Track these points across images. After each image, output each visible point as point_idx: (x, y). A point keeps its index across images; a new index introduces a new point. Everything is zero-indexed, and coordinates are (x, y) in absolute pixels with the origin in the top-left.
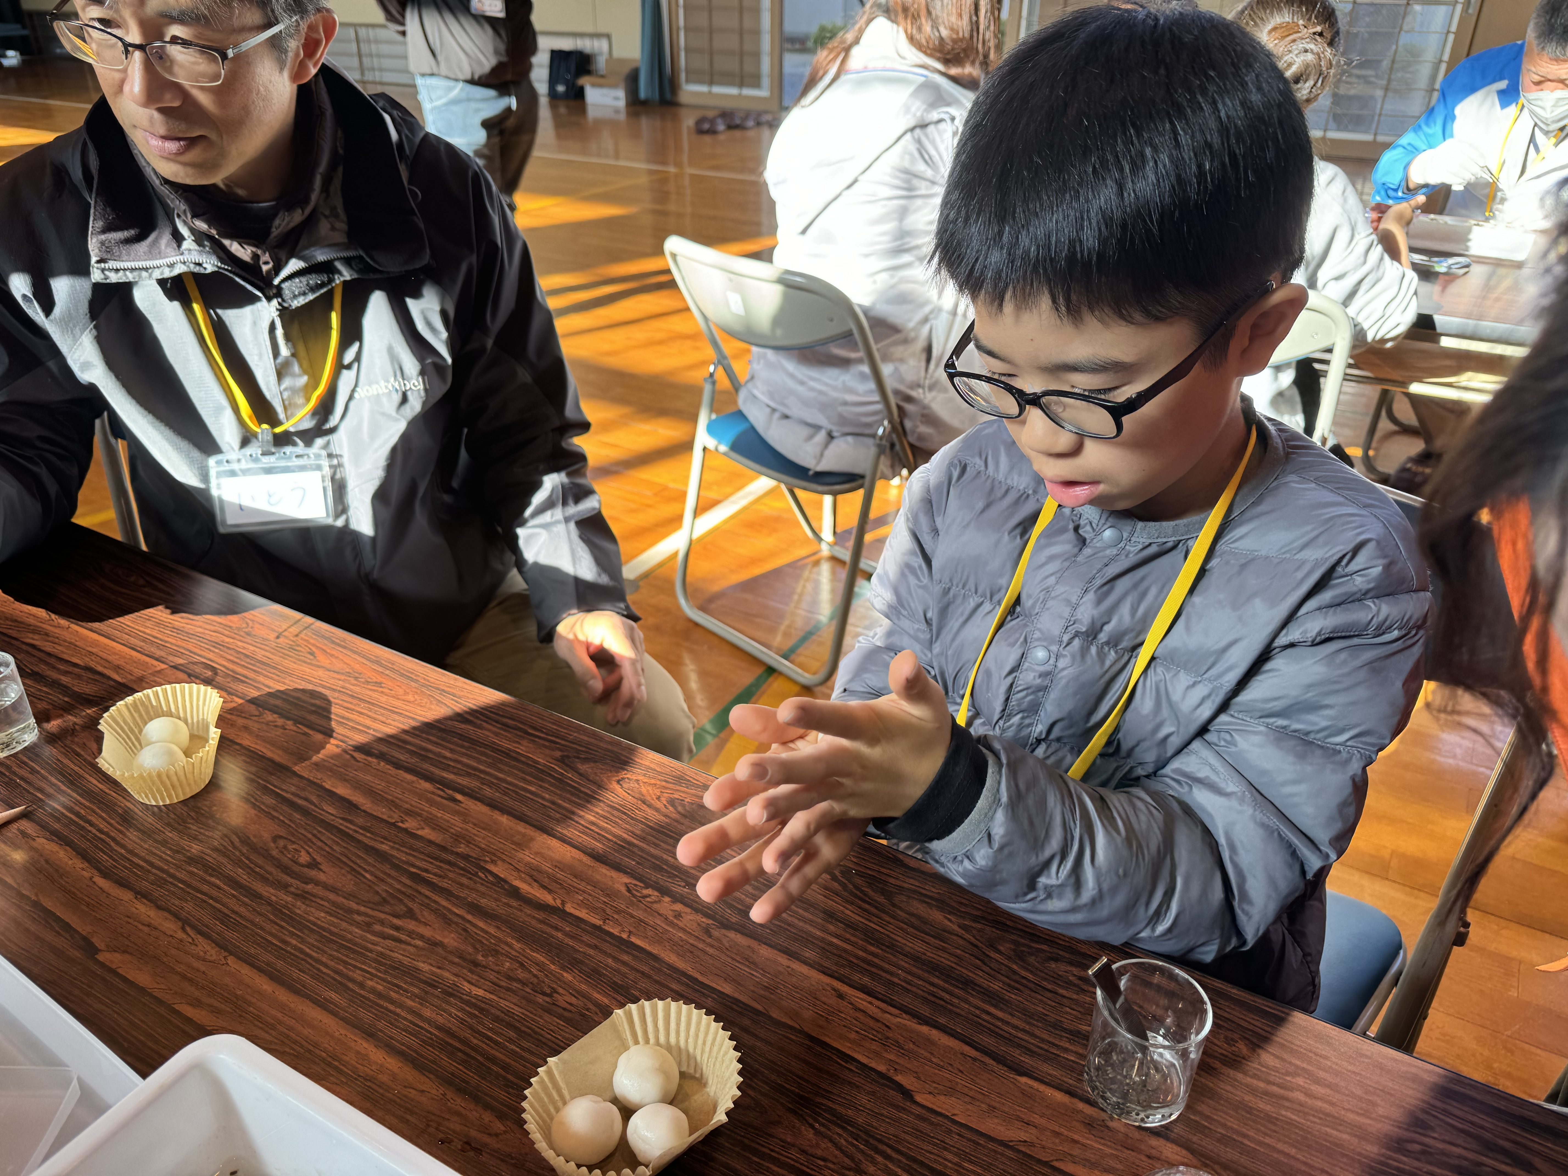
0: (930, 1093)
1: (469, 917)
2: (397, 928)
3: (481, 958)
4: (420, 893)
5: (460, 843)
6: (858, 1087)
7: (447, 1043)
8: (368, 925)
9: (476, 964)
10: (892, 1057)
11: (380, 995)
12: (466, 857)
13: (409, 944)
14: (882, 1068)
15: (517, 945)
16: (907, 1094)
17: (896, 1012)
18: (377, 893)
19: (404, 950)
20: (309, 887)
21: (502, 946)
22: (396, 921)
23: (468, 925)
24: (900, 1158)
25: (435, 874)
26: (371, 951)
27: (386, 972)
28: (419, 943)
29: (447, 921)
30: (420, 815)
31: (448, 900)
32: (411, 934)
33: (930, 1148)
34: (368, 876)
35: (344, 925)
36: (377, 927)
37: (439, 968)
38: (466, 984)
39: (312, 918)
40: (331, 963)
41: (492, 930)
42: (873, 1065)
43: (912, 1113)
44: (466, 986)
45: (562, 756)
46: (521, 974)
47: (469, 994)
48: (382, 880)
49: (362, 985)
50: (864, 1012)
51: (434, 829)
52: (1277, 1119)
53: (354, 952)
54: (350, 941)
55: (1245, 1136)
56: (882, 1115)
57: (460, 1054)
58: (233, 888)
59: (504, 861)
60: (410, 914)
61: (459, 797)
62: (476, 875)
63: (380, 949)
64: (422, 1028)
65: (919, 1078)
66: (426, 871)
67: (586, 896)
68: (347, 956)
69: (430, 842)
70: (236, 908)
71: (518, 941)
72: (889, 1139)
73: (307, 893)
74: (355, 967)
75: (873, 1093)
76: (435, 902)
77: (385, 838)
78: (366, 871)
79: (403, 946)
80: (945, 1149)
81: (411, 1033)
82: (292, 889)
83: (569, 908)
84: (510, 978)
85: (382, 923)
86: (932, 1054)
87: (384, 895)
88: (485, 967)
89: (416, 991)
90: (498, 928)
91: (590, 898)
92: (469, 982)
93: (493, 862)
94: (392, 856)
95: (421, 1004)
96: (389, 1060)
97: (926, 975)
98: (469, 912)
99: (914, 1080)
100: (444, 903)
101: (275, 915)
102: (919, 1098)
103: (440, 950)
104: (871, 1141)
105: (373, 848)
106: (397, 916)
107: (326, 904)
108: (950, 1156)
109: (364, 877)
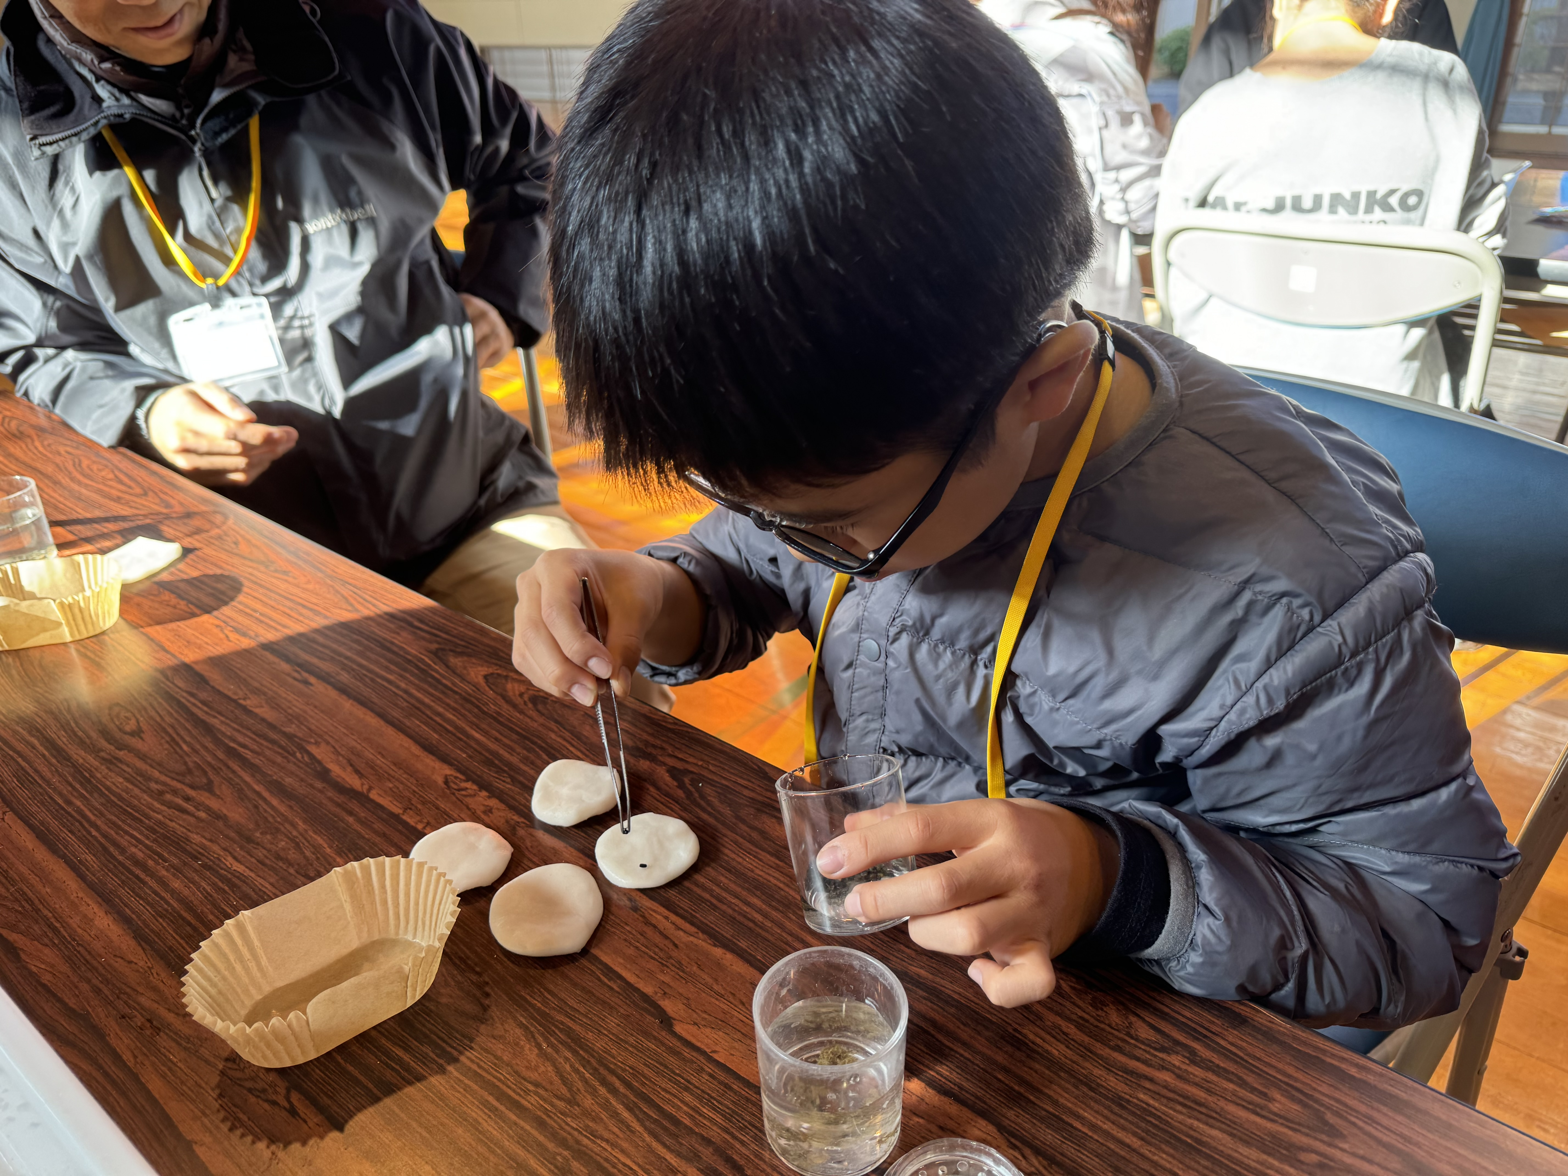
0: (695, 1024)
1: (266, 794)
2: (187, 799)
3: (258, 834)
4: (228, 767)
5: (292, 723)
6: (611, 1008)
7: (181, 916)
8: (161, 793)
9: (249, 840)
10: (667, 979)
11: (137, 863)
12: (290, 737)
13: (193, 815)
14: (649, 990)
15: (301, 825)
16: (666, 1021)
17: (693, 929)
18: (185, 763)
19: (184, 820)
20: (121, 754)
21: (287, 825)
22: (191, 793)
23: (260, 802)
24: (628, 1093)
25: (252, 751)
26: (149, 818)
27: (155, 841)
28: (202, 815)
29: (241, 794)
30: (265, 694)
31: (253, 776)
32: (199, 806)
33: (669, 1086)
34: (185, 747)
35: (137, 791)
36: (168, 797)
37: (211, 841)
38: (230, 859)
39: (108, 783)
40: (104, 827)
41: (282, 809)
42: (641, 985)
43: (663, 1044)
44: (229, 861)
45: (437, 649)
46: (292, 855)
47: (228, 870)
48: (196, 752)
49: (123, 851)
50: (655, 927)
51: (273, 708)
52: (1128, 1101)
53: (135, 819)
54: (133, 807)
55: (1079, 1117)
56: (626, 1042)
57: (188, 928)
58: (47, 749)
59: (328, 743)
60: (209, 787)
61: (312, 680)
62: (293, 755)
63: (160, 817)
64: (162, 898)
65: (688, 1006)
66: (244, 746)
67: (397, 784)
68: (123, 821)
69: (263, 720)
70: (40, 768)
71: (305, 821)
72: (624, 1070)
73: (117, 759)
74: (127, 833)
75: (626, 1017)
76: (239, 777)
77: (220, 713)
78: (185, 742)
79: (185, 816)
80: (687, 1089)
81: (148, 903)
82: (102, 754)
83: (373, 795)
84: (279, 857)
85: (175, 792)
86: (716, 980)
87: (191, 765)
88: (258, 844)
89: (175, 861)
90: (291, 807)
91: (401, 787)
92: (235, 858)
93: (317, 743)
94: (219, 730)
95: (174, 875)
96: (112, 926)
97: (744, 893)
98: (268, 790)
99: (681, 1006)
100: (248, 779)
101: (74, 778)
102: (678, 1028)
103: (220, 824)
104: (602, 1070)
105: (203, 721)
106: (192, 787)
107: (129, 770)
108: (688, 1098)
109: (181, 748)
